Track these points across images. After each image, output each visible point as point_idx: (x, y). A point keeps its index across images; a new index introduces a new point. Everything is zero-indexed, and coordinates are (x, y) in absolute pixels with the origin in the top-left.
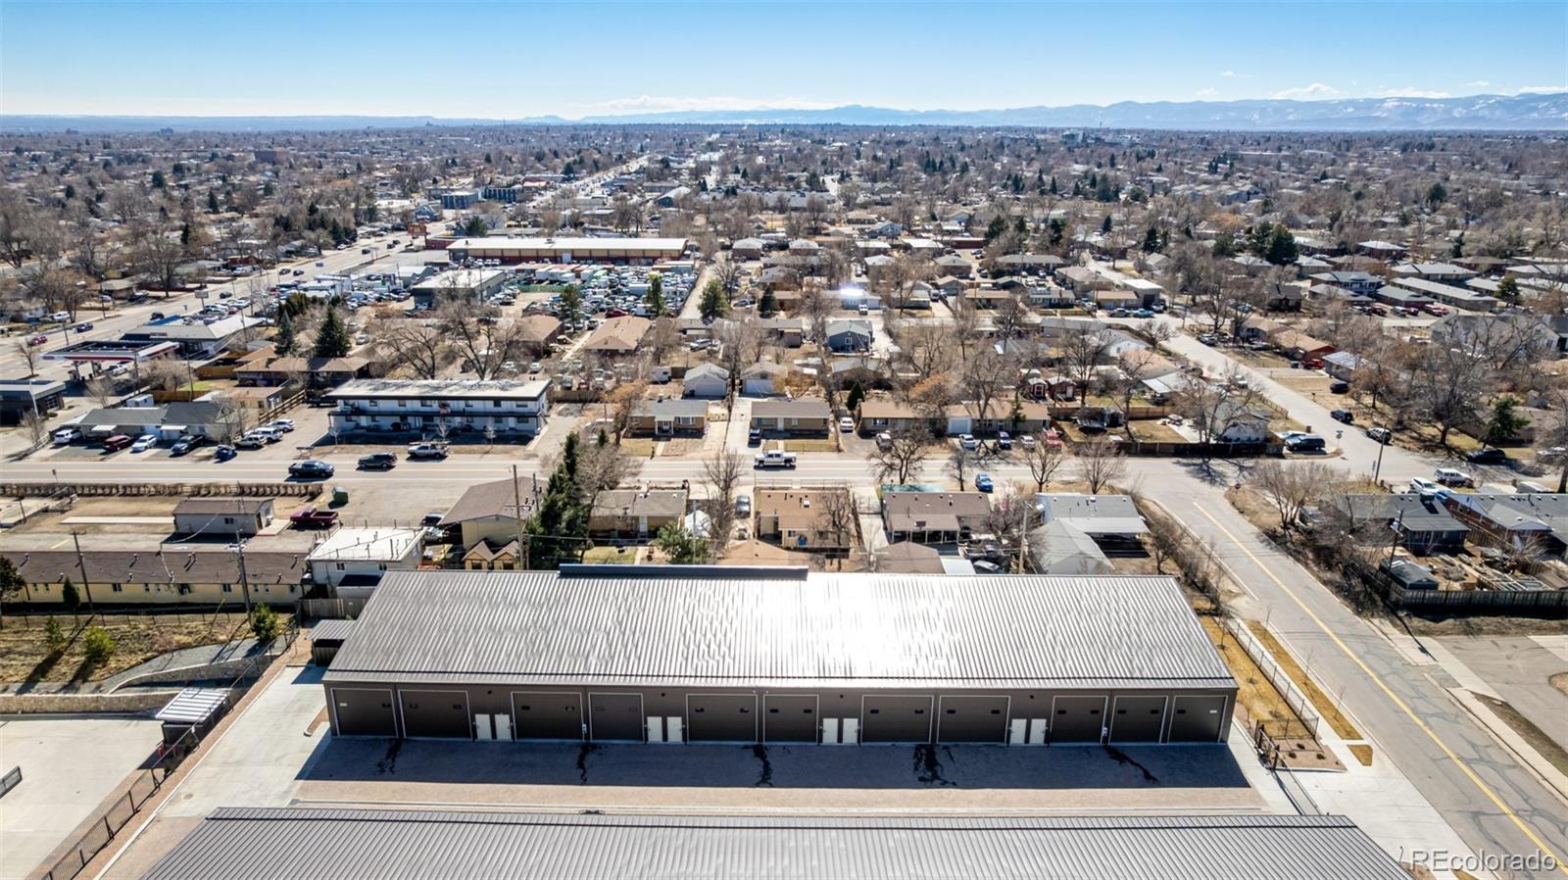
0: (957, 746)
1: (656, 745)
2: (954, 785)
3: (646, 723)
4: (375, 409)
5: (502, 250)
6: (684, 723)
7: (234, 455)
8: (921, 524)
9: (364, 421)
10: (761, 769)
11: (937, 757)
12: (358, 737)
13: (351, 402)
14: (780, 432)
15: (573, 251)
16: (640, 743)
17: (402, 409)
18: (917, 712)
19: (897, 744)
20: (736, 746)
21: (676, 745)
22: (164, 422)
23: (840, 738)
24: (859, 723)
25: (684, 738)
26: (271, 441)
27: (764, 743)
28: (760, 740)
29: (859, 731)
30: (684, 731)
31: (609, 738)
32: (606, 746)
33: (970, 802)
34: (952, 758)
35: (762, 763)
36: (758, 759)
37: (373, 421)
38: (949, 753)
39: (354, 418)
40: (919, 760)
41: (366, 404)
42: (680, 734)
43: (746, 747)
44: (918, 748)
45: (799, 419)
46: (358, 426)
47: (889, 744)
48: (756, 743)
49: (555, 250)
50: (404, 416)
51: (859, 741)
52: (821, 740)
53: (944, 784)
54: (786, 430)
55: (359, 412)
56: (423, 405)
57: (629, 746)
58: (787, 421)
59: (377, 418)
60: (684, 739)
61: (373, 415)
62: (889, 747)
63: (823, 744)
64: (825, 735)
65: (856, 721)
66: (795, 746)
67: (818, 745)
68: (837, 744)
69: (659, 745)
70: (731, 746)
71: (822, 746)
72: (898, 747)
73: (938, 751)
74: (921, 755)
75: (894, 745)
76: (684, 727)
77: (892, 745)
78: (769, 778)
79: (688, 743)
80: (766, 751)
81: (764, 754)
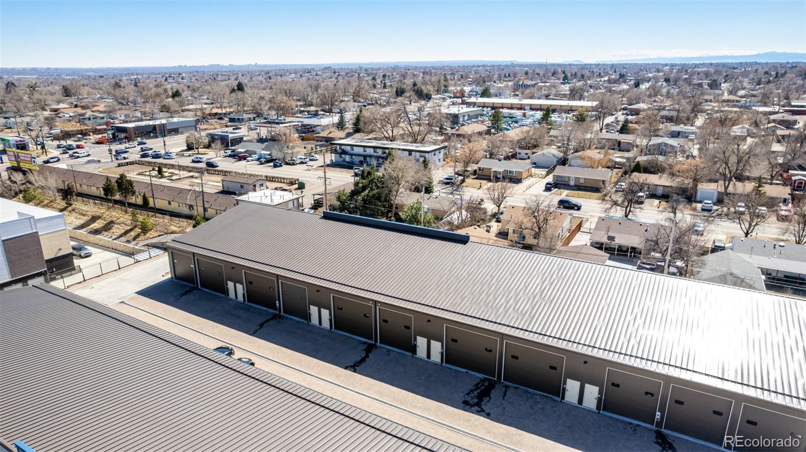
2: (488, 416)
3: (310, 309)
4: (352, 152)
5: (493, 103)
6: (331, 315)
7: (281, 166)
8: (611, 238)
9: (348, 158)
10: (360, 359)
11: (493, 391)
12: (181, 282)
13: (343, 147)
14: (571, 186)
15: (531, 105)
16: (306, 322)
17: (364, 153)
18: (486, 350)
19: (470, 372)
20: (359, 341)
21: (324, 330)
22: (263, 150)
23: (429, 355)
24: (443, 346)
26: (302, 163)
27: (378, 344)
28: (376, 341)
29: (442, 354)
31: (291, 315)
33: (489, 432)
34: (505, 395)
35: (364, 355)
36: (364, 352)
37: (352, 158)
38: (506, 391)
39: (343, 156)
40: (476, 389)
41: (348, 148)
43: (364, 343)
44: (483, 380)
45: (585, 179)
46: (344, 161)
47: (464, 370)
48: (373, 342)
49: (521, 104)
50: (365, 157)
51: (442, 362)
52: (414, 353)
54: (575, 186)
55: (344, 152)
56: (375, 152)
57: (299, 322)
58: (577, 179)
59: (354, 157)
60: (331, 327)
61: (352, 155)
62: (463, 372)
63: (417, 356)
64: (418, 349)
65: (439, 344)
66: (397, 352)
67: (413, 356)
68: (426, 359)
69: (315, 326)
70: (356, 340)
71: (416, 358)
72: (469, 375)
73: (498, 387)
74: (483, 385)
75: (468, 372)
76: (331, 318)
77: (466, 372)
78: (359, 366)
79: (332, 330)
80: (374, 349)
81: (371, 351)
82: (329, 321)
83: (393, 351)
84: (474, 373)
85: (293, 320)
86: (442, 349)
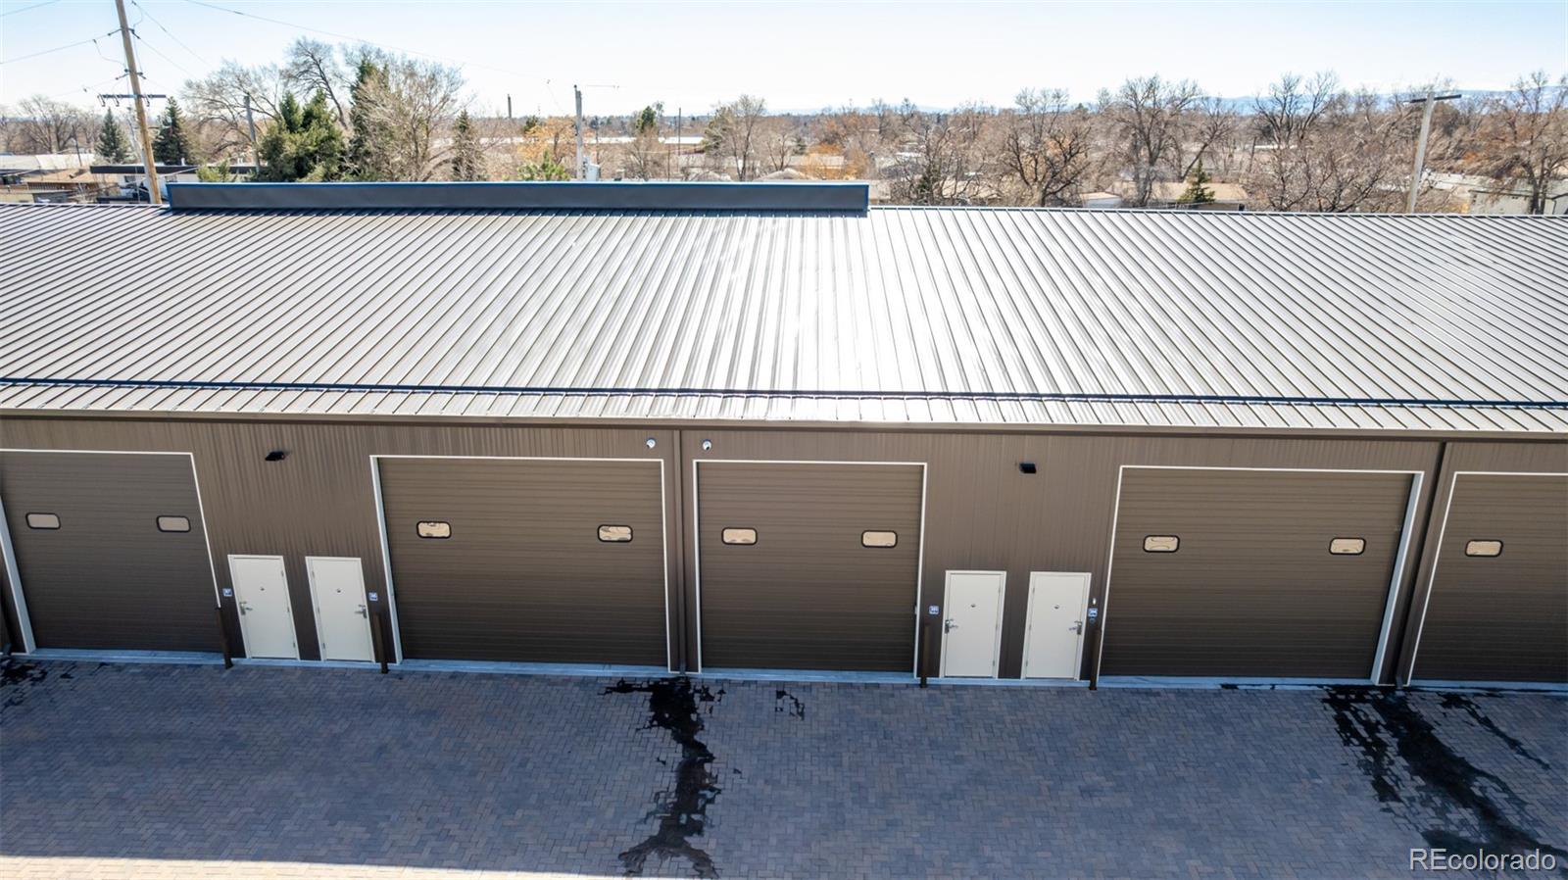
0: (1492, 693)
1: (271, 672)
3: (226, 580)
6: (373, 581)
10: (668, 781)
11: (1442, 739)
16: (211, 662)
19: (1243, 682)
20: (584, 682)
21: (345, 675)
23: (1011, 659)
24: (1096, 591)
25: (384, 647)
27: (697, 672)
28: (685, 660)
29: (1092, 630)
30: (377, 615)
32: (68, 671)
34: (1509, 740)
35: (675, 754)
36: (662, 736)
38: (1486, 723)
42: (363, 628)
43: (624, 687)
44: (1340, 704)
47: (1212, 683)
48: (669, 672)
51: (1087, 672)
52: (930, 665)
57: (153, 672)
60: (384, 652)
62: (1217, 694)
63: (941, 680)
64: (950, 644)
65: (1082, 581)
66: (830, 686)
67: (923, 685)
68: (997, 682)
69: (281, 670)
70: (567, 680)
71: (938, 687)
72: (1251, 695)
73: (1429, 712)
74: (1372, 728)
75: (1234, 687)
76: (374, 596)
77: (1225, 686)
78: (697, 828)
79: (398, 664)
80: (702, 706)
81: (694, 717)
82: (364, 625)
83: (807, 687)
84: (1265, 683)
85: (119, 668)
86: (1094, 602)
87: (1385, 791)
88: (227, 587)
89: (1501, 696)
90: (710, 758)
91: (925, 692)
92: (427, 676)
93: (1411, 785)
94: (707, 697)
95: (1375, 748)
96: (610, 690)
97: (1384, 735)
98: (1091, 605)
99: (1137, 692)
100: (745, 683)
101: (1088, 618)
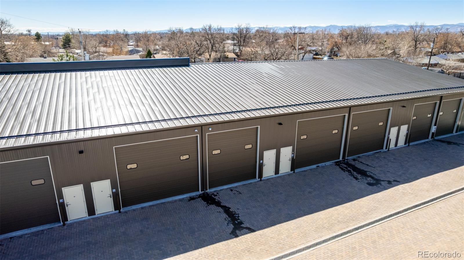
1: (80, 223)
2: (399, 182)
3: (61, 196)
6: (113, 185)
10: (225, 216)
11: (358, 167)
16: (57, 225)
19: (320, 165)
20: (180, 200)
23: (277, 170)
24: (293, 150)
25: (117, 206)
27: (208, 191)
28: (204, 188)
29: (292, 159)
30: (115, 196)
34: (369, 166)
35: (220, 209)
36: (213, 207)
38: (364, 163)
43: (192, 199)
44: (338, 165)
47: (314, 166)
48: (201, 192)
51: (291, 169)
52: (261, 175)
53: (391, 184)
63: (263, 178)
64: (265, 169)
65: (290, 149)
67: (261, 180)
68: (275, 176)
69: (84, 221)
70: (176, 201)
71: (264, 180)
72: (323, 167)
73: (353, 163)
74: (346, 168)
75: (318, 166)
76: (114, 190)
77: (317, 166)
78: (241, 223)
79: (122, 210)
80: (216, 197)
81: (217, 200)
82: (111, 200)
83: (236, 187)
86: (293, 153)
87: (356, 179)
88: (61, 199)
89: (360, 157)
90: (230, 208)
91: (262, 182)
92: (134, 210)
93: (359, 176)
94: (215, 196)
95: (349, 171)
96: (189, 200)
97: (349, 169)
98: (292, 154)
99: (302, 171)
100: (221, 190)
101: (292, 157)
